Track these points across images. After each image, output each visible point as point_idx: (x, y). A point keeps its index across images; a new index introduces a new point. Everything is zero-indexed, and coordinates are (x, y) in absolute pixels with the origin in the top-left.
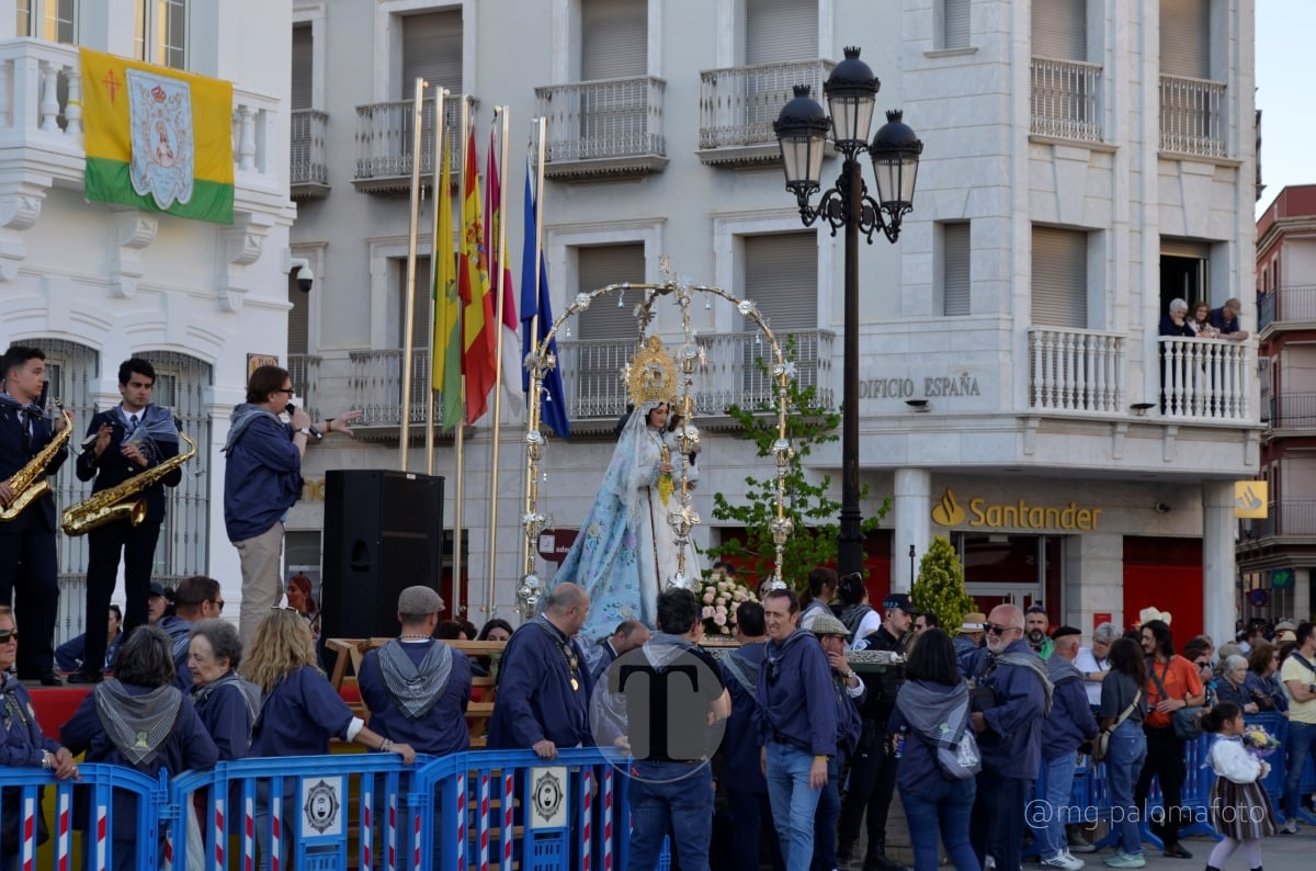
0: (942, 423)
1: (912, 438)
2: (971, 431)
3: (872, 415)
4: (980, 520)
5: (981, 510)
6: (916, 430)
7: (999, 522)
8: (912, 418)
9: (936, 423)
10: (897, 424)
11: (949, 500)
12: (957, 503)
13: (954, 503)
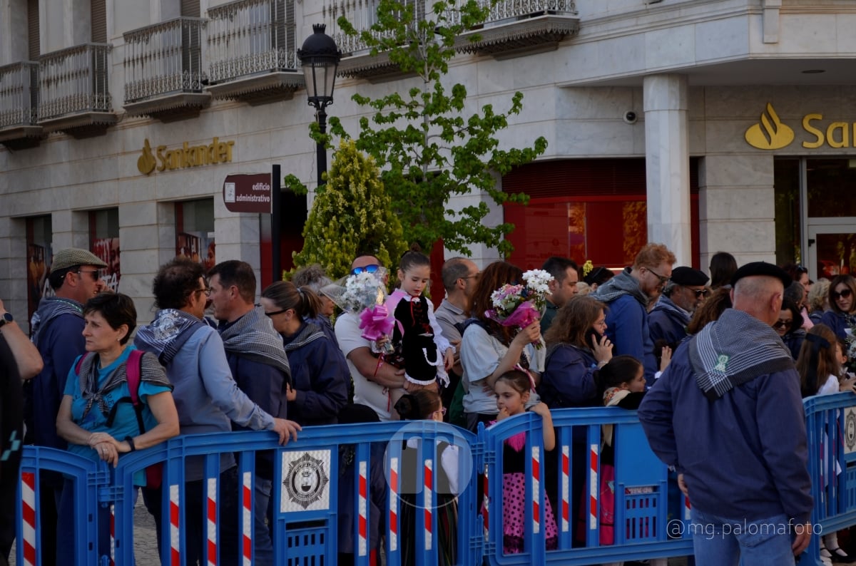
0: (676, 14)
1: (650, 36)
2: (705, 20)
3: (610, 14)
4: (817, 140)
5: (820, 128)
6: (654, 27)
7: (846, 143)
8: (647, 12)
9: (670, 15)
10: (633, 22)
11: (770, 118)
12: (782, 121)
13: (777, 120)
